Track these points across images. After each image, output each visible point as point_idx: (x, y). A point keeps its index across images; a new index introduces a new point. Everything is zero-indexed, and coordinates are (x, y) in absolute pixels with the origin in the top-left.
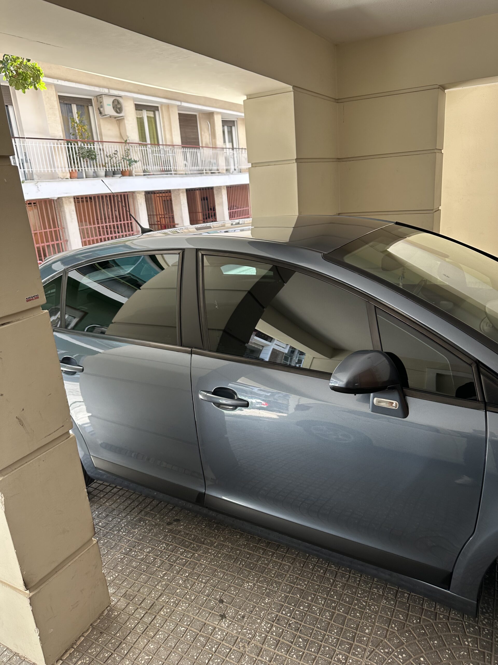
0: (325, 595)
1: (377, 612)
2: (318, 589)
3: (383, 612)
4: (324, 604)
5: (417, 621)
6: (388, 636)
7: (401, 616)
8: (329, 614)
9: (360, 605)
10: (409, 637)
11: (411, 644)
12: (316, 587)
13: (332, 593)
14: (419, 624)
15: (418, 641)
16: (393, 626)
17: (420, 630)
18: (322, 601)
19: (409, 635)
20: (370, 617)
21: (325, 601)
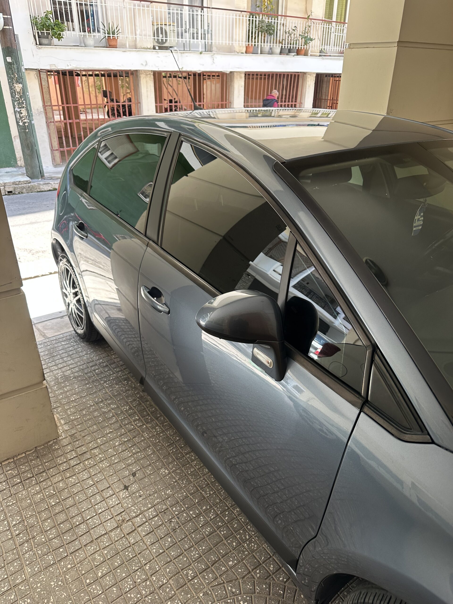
0: (219, 512)
1: (253, 551)
2: (217, 503)
3: (258, 554)
4: (212, 519)
5: (283, 579)
6: (246, 578)
7: (272, 566)
8: (210, 530)
9: (243, 536)
10: (264, 590)
11: (261, 597)
12: (218, 500)
13: (227, 513)
14: (283, 583)
15: (269, 599)
16: (258, 571)
17: (279, 589)
18: (212, 515)
19: (266, 588)
20: (244, 552)
21: (216, 517)
